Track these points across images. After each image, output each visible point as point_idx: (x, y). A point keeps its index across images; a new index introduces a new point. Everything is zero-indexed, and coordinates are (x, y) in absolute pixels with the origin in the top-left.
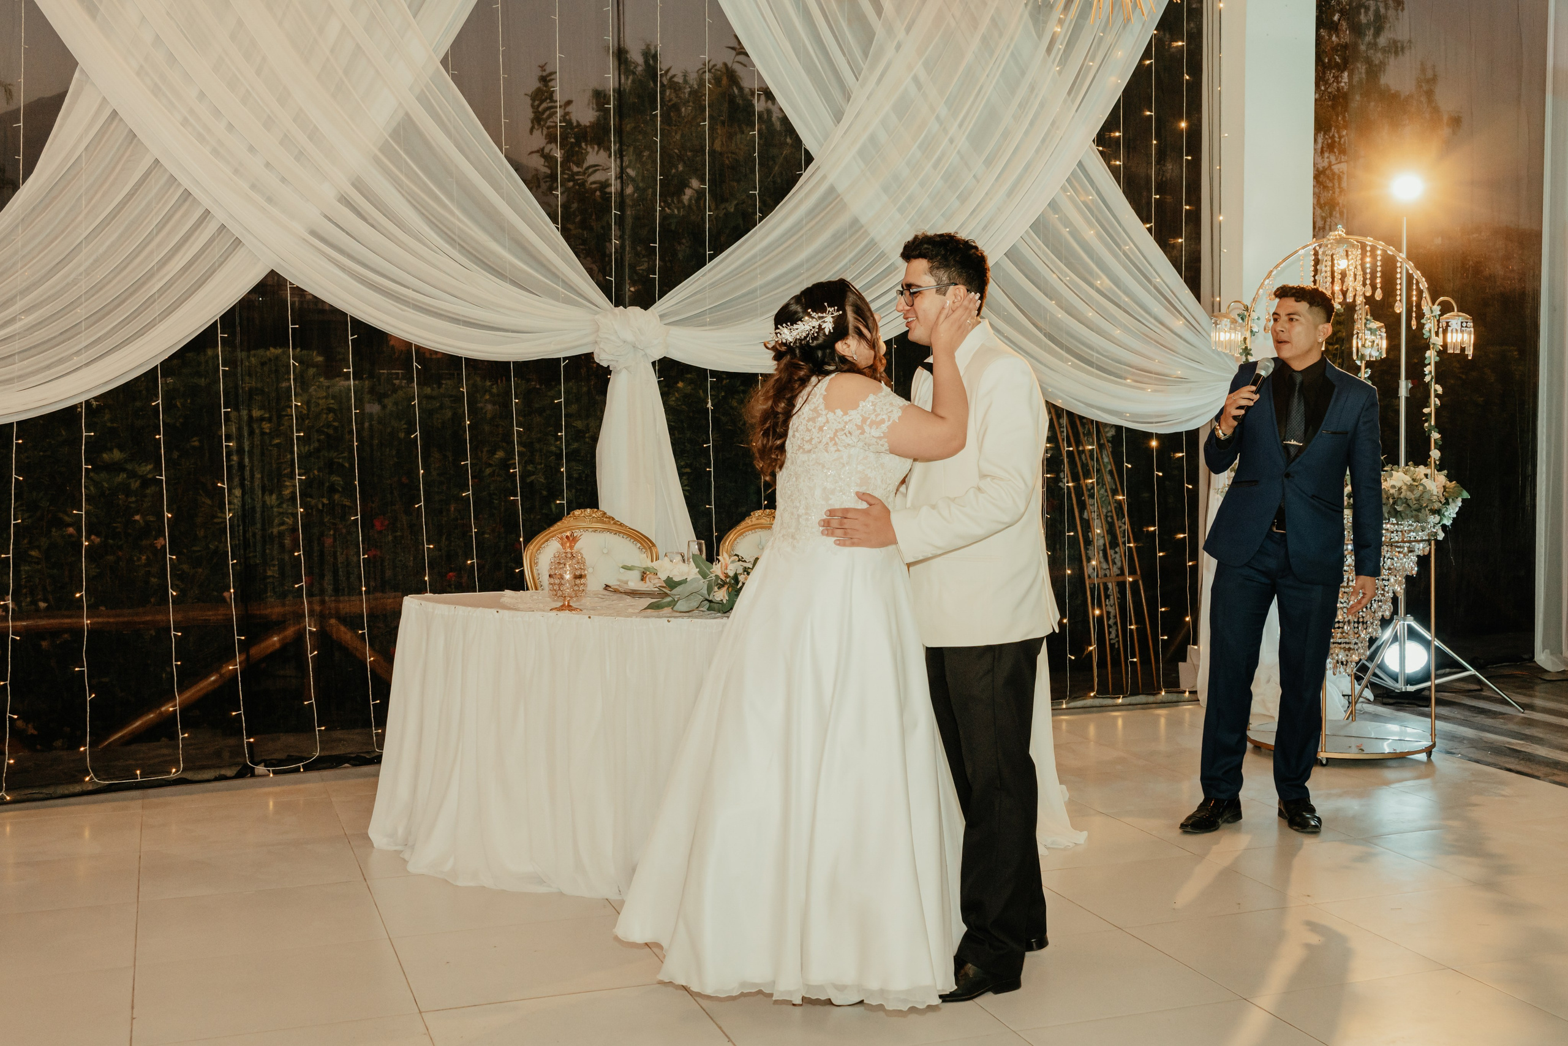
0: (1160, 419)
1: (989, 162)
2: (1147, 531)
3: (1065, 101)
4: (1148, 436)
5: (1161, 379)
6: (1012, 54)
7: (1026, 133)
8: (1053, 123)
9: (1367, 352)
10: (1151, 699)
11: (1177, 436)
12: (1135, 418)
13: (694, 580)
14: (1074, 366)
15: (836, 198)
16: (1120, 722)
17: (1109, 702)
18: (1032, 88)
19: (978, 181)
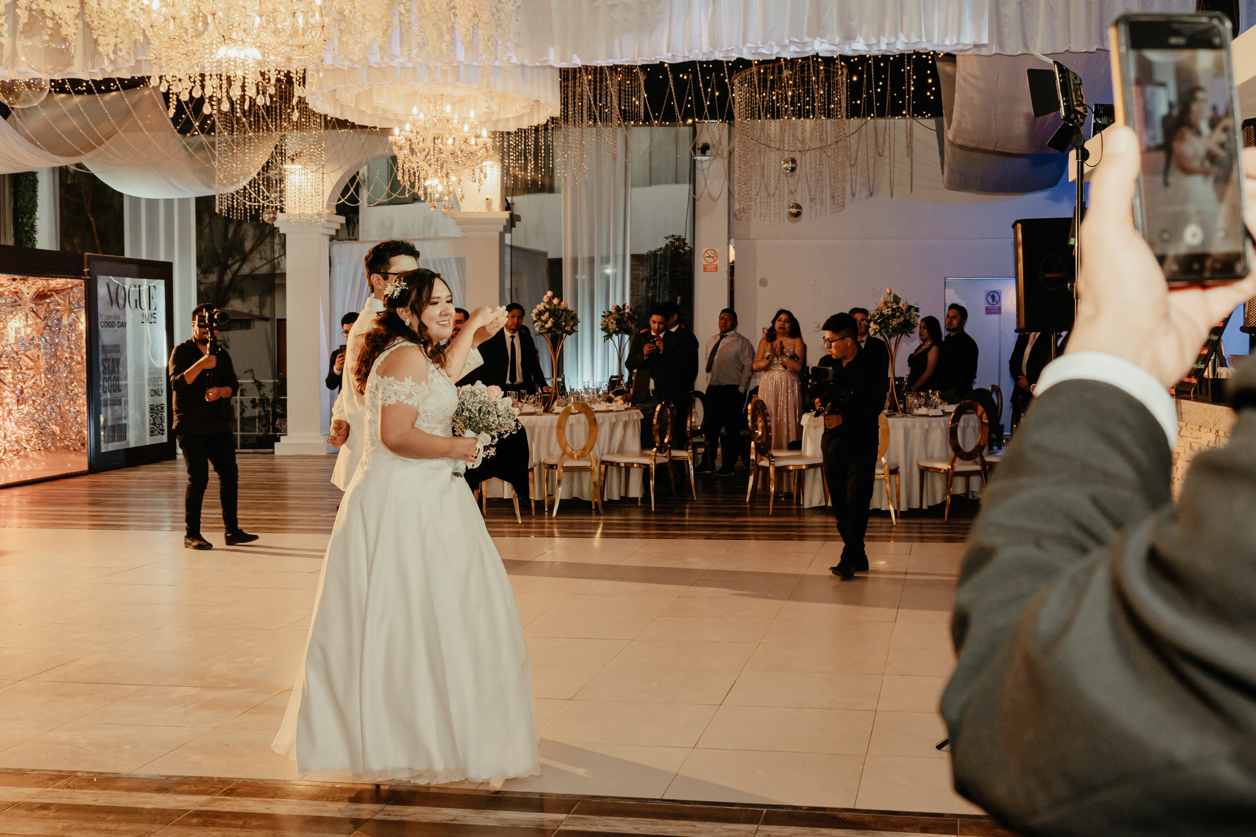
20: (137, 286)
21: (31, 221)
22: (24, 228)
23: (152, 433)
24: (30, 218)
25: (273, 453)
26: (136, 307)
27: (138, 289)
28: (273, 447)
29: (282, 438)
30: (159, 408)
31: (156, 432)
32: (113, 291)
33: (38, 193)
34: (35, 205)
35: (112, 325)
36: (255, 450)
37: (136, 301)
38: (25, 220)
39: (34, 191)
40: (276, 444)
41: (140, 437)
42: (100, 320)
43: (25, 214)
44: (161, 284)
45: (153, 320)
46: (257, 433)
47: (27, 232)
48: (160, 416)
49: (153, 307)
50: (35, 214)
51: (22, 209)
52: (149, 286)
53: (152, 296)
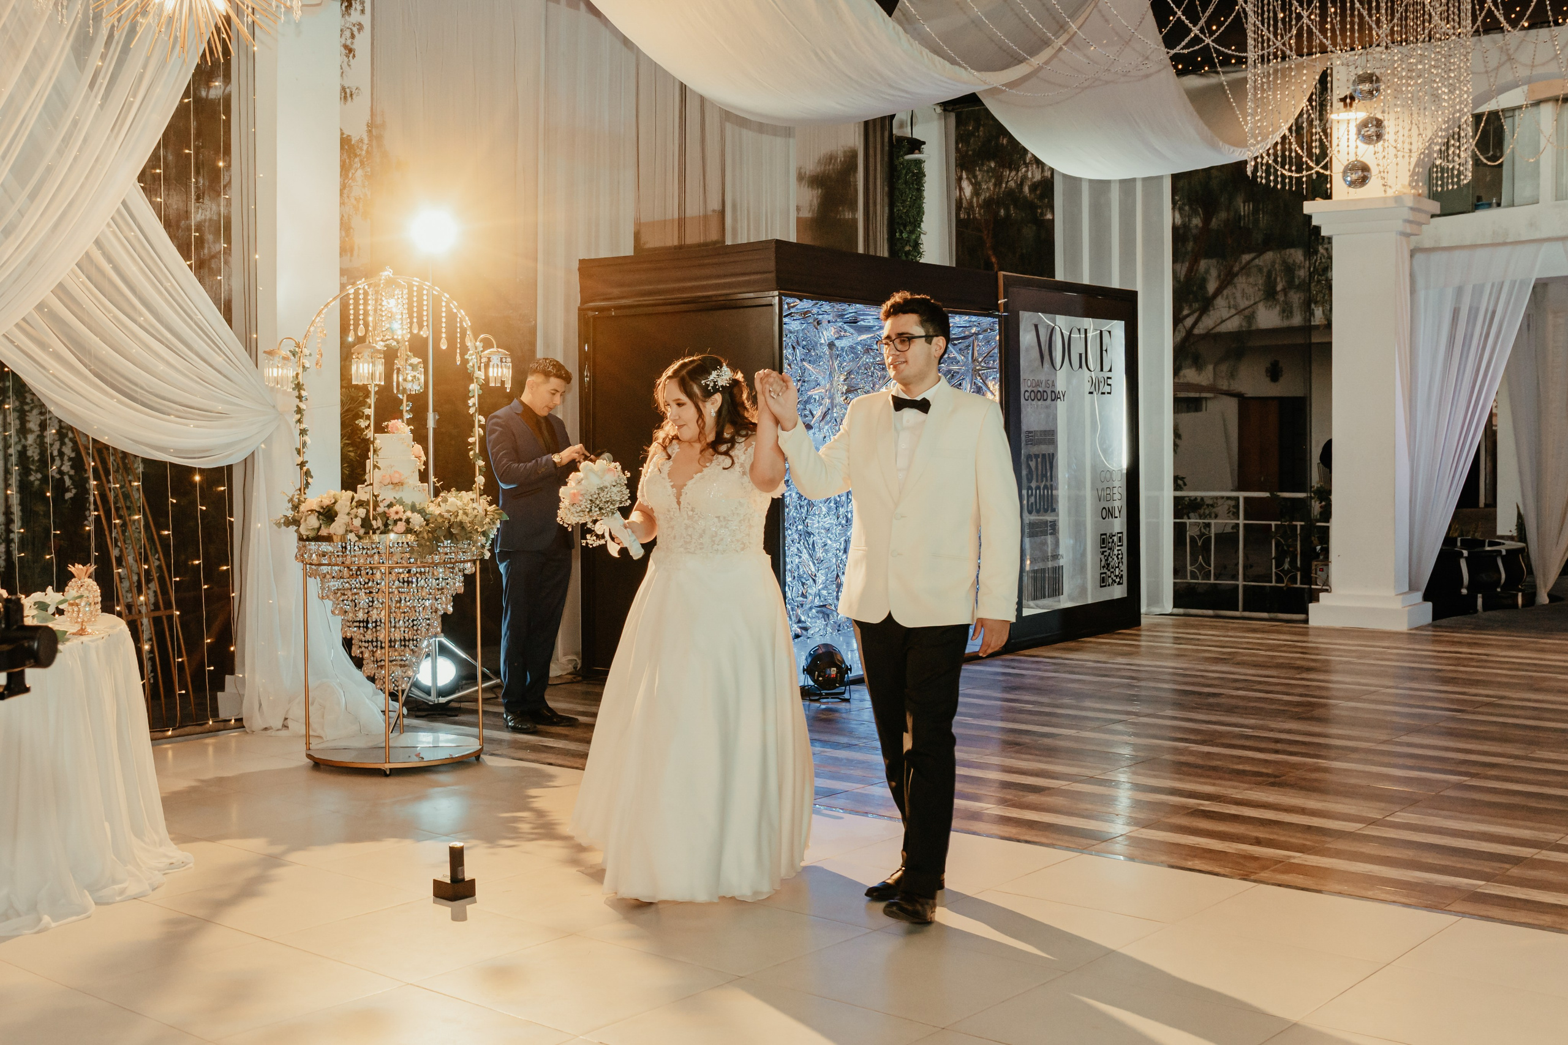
0: (202, 454)
1: (32, 198)
2: (192, 564)
3: (109, 137)
4: (191, 470)
5: (205, 414)
6: (55, 87)
8: (98, 159)
9: (409, 386)
10: (199, 729)
11: (220, 470)
12: (178, 453)
14: (120, 402)
16: (172, 753)
19: (23, 216)
20: (1082, 331)
21: (914, 237)
22: (903, 247)
23: (1103, 582)
24: (912, 232)
25: (1306, 621)
26: (1081, 366)
27: (1083, 336)
28: (1306, 612)
29: (1322, 595)
30: (1115, 539)
31: (1110, 581)
32: (1044, 338)
33: (925, 194)
34: (920, 212)
35: (1042, 396)
36: (1272, 615)
37: (1080, 355)
38: (905, 235)
39: (920, 190)
40: (1312, 607)
41: (1084, 588)
42: (1023, 388)
43: (905, 227)
44: (1118, 328)
45: (1107, 389)
46: (1274, 584)
47: (907, 253)
48: (1116, 552)
49: (1106, 368)
50: (919, 226)
51: (901, 217)
52: (1101, 332)
53: (1104, 349)
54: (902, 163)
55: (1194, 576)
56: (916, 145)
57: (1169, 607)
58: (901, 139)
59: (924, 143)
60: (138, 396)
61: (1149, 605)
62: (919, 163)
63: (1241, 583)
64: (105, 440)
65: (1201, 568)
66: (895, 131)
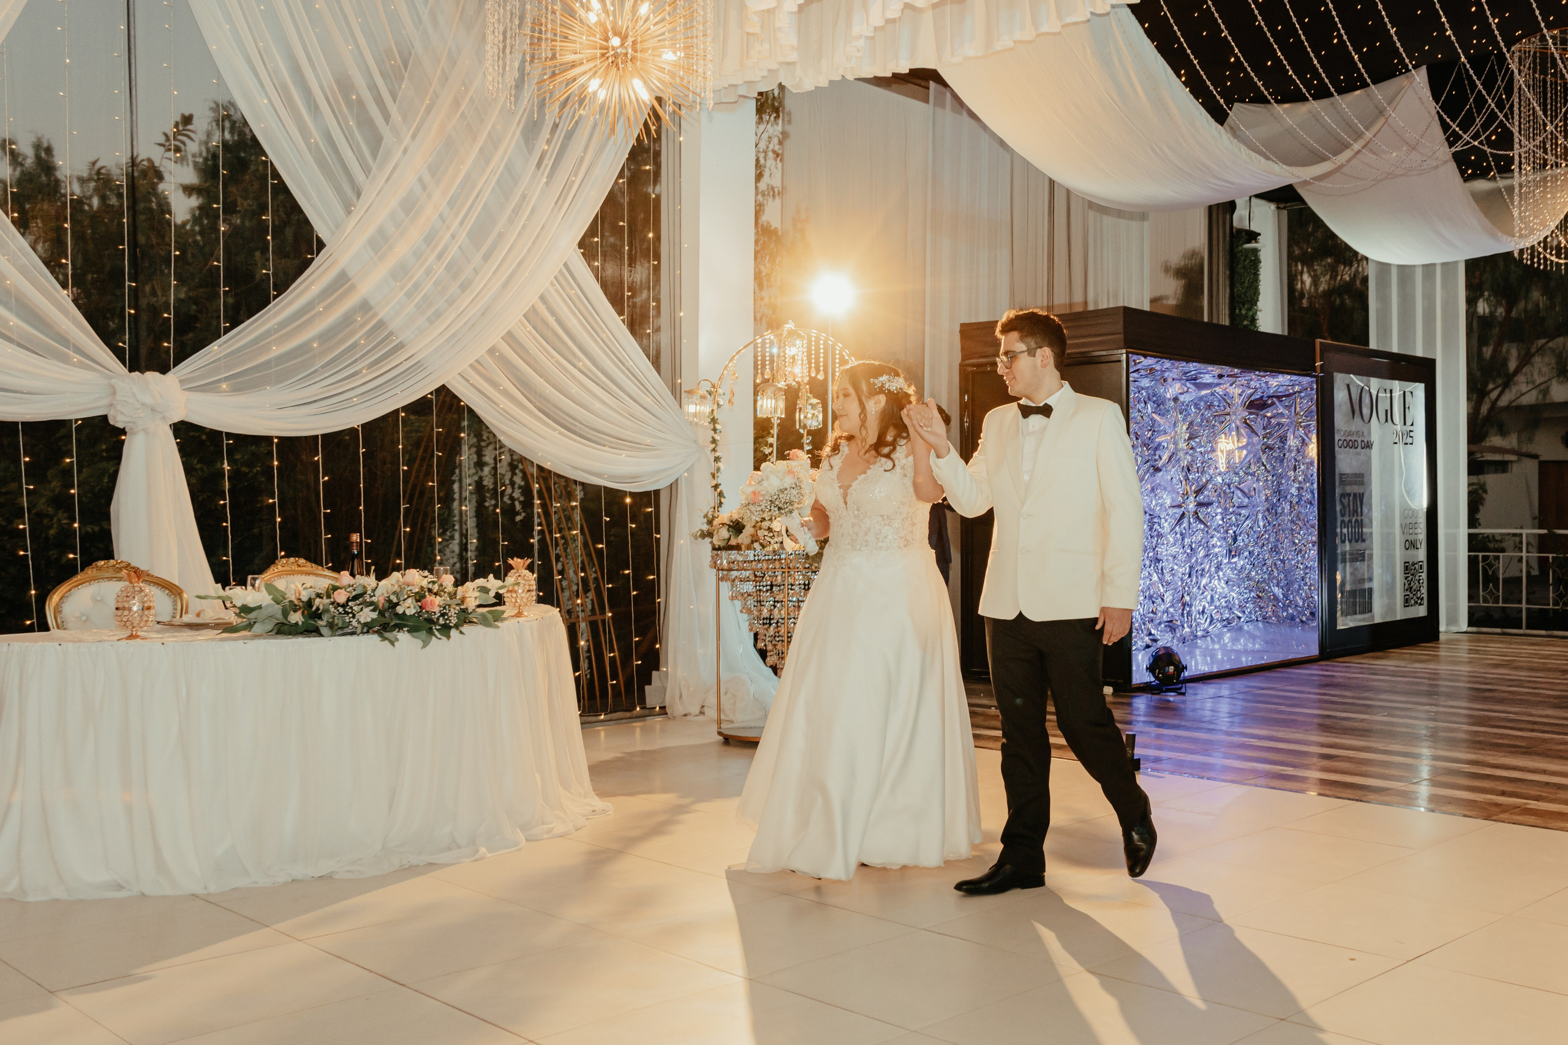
0: (634, 478)
1: (486, 257)
2: (623, 574)
3: (553, 209)
4: (623, 494)
5: (634, 446)
6: (506, 166)
7: (519, 235)
8: (543, 227)
10: (628, 714)
11: (647, 494)
12: (611, 478)
13: (268, 606)
14: (560, 433)
15: (348, 281)
16: (602, 734)
17: (593, 719)
18: (524, 197)
19: (477, 274)
20: (1388, 391)
21: (1251, 313)
22: (1242, 321)
23: (1407, 603)
24: (1250, 309)
26: (1387, 421)
27: (1389, 395)
30: (1417, 566)
31: (1413, 602)
32: (1355, 396)
33: (1261, 277)
34: (1256, 292)
35: (1351, 446)
36: (1550, 633)
37: (1387, 411)
38: (1244, 312)
39: (1256, 275)
41: (1391, 608)
42: (1337, 438)
43: (1244, 304)
44: (1419, 390)
45: (1409, 440)
46: (1551, 607)
48: (1417, 578)
49: (1409, 423)
50: (1256, 305)
51: (1240, 296)
52: (1404, 392)
53: (1407, 406)
54: (1241, 251)
55: (1485, 601)
56: (1253, 236)
57: (1464, 626)
58: (1240, 231)
59: (1259, 234)
60: (577, 429)
61: (1448, 624)
62: (1255, 251)
63: (1524, 606)
64: (547, 465)
65: (1491, 593)
66: (1235, 224)
